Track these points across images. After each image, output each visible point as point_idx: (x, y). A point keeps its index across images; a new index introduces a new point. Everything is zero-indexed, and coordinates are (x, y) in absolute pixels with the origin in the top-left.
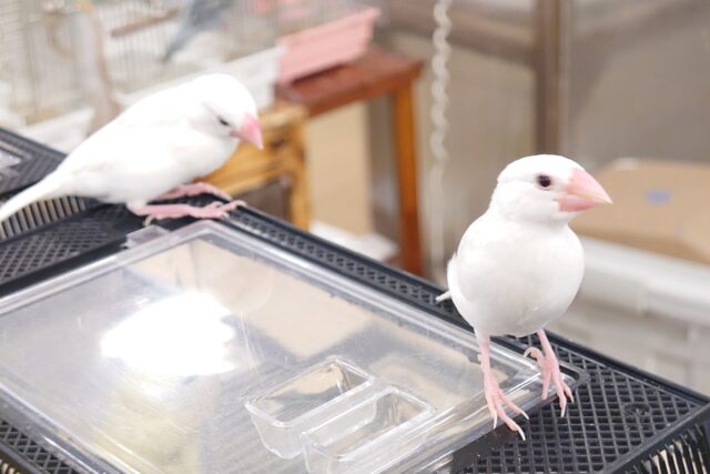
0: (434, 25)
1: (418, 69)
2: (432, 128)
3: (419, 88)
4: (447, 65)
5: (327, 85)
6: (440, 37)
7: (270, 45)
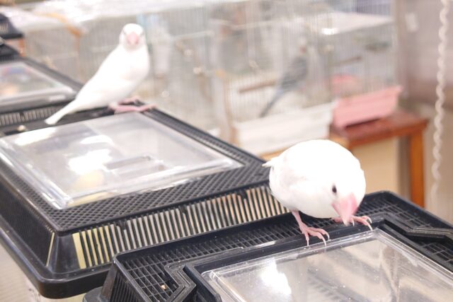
0: (436, 98)
1: (425, 123)
2: (433, 160)
3: (426, 135)
4: (443, 122)
5: (367, 130)
6: (439, 105)
7: (329, 100)
